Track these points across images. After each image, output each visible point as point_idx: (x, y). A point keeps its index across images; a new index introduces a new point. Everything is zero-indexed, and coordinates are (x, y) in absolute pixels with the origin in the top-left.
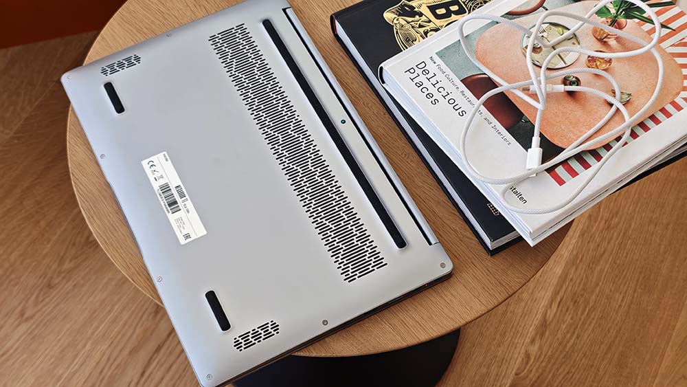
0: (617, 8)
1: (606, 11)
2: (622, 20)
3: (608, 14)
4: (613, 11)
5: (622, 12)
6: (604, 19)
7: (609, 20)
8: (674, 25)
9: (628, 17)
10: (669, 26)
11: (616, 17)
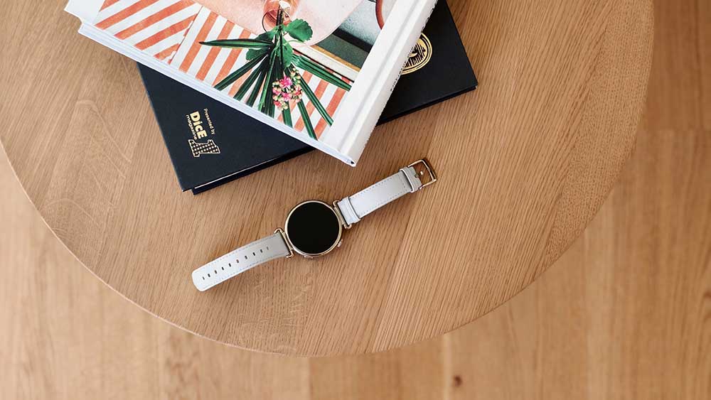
0: (284, 45)
1: (295, 32)
2: (271, 28)
3: (291, 30)
4: (287, 37)
5: (276, 40)
6: (293, 18)
7: (286, 20)
8: (205, 50)
9: (265, 38)
10: (211, 47)
11: (280, 29)
